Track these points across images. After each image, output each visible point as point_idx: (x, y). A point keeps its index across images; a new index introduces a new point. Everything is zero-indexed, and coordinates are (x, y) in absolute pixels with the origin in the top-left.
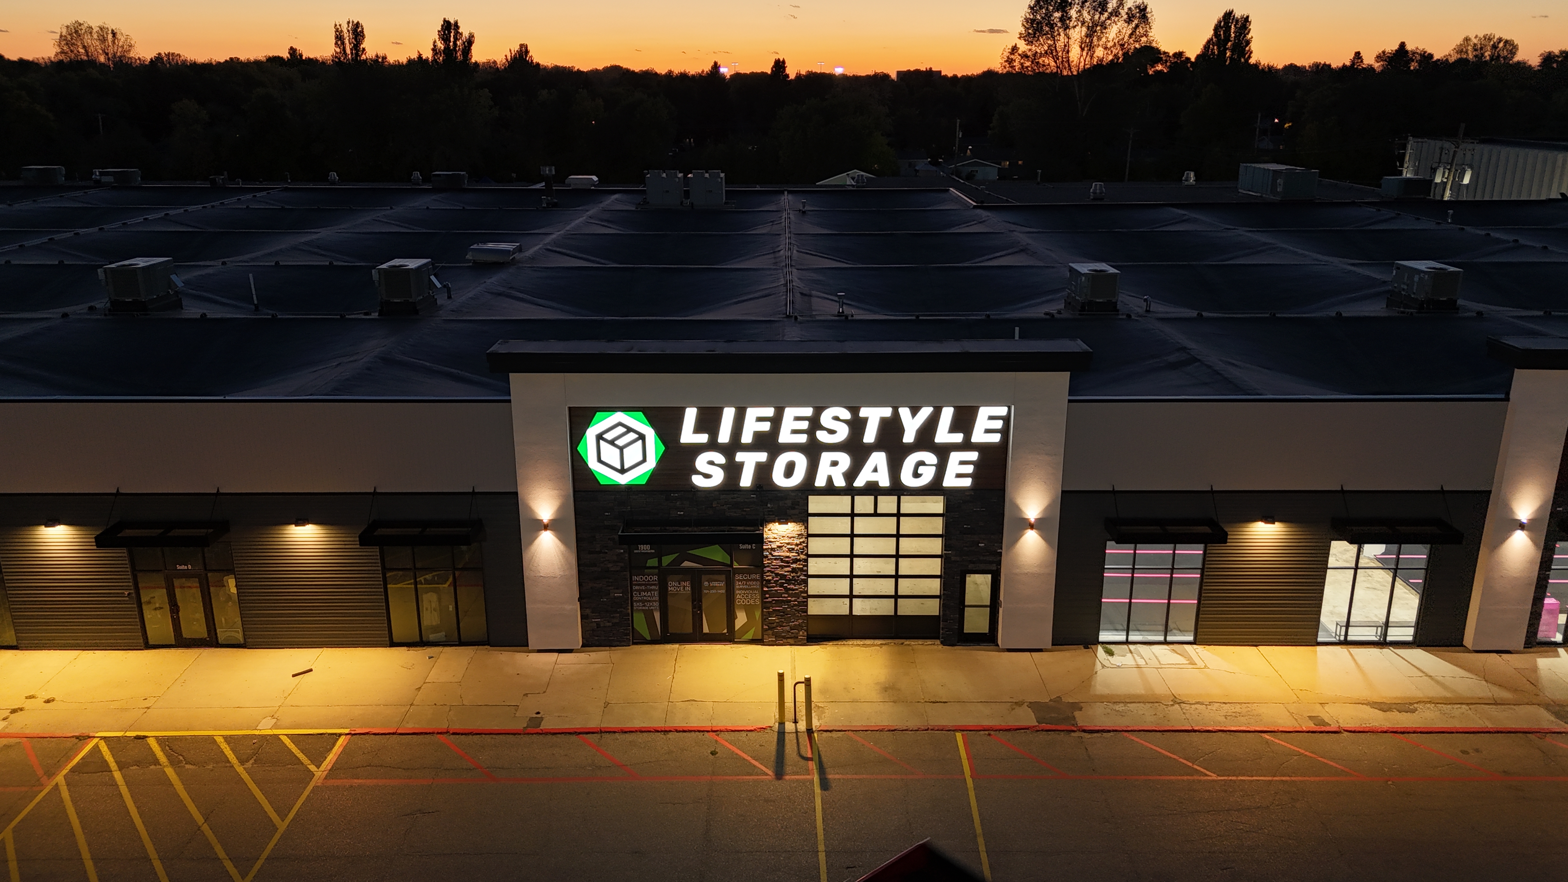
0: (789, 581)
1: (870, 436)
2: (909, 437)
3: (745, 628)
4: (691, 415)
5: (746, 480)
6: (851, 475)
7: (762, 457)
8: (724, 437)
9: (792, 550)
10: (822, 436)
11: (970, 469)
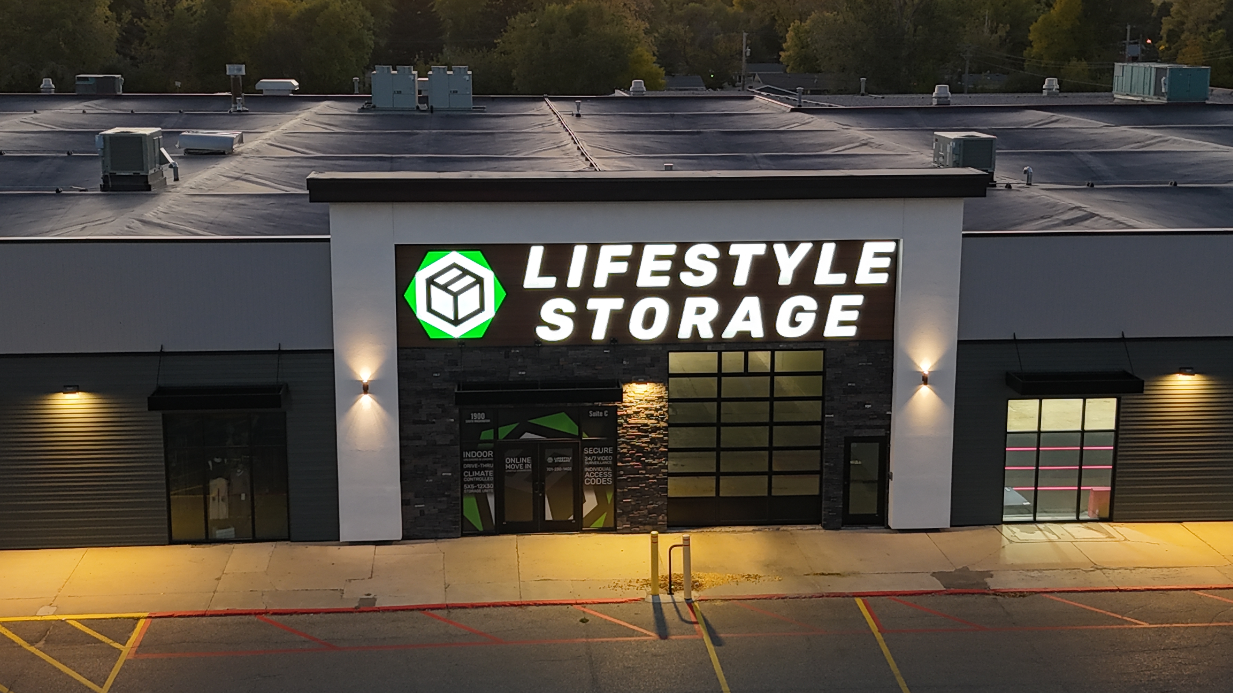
0: (647, 455)
1: (741, 278)
2: (785, 278)
3: (596, 514)
4: (536, 255)
5: (599, 332)
7: (618, 303)
8: (574, 280)
9: (649, 416)
10: (687, 278)
11: (854, 315)
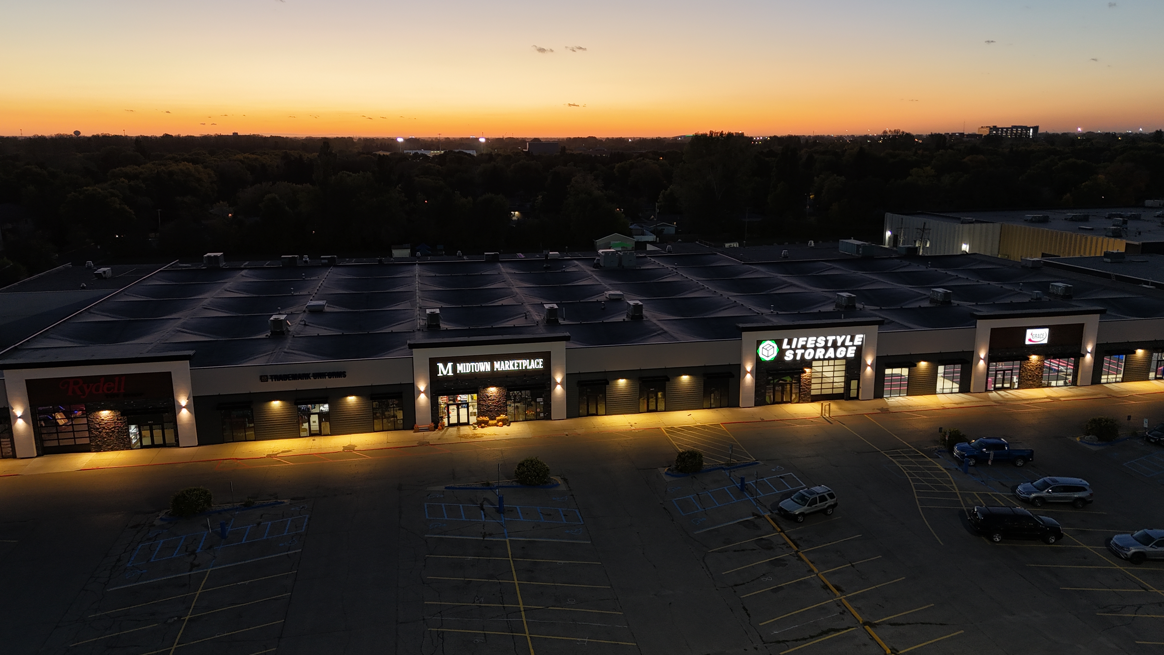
0: (807, 385)
1: (829, 344)
2: (839, 344)
3: (795, 399)
4: (786, 341)
5: (798, 358)
6: (824, 355)
7: (803, 351)
8: (793, 346)
9: (808, 376)
10: (818, 345)
11: (854, 352)
